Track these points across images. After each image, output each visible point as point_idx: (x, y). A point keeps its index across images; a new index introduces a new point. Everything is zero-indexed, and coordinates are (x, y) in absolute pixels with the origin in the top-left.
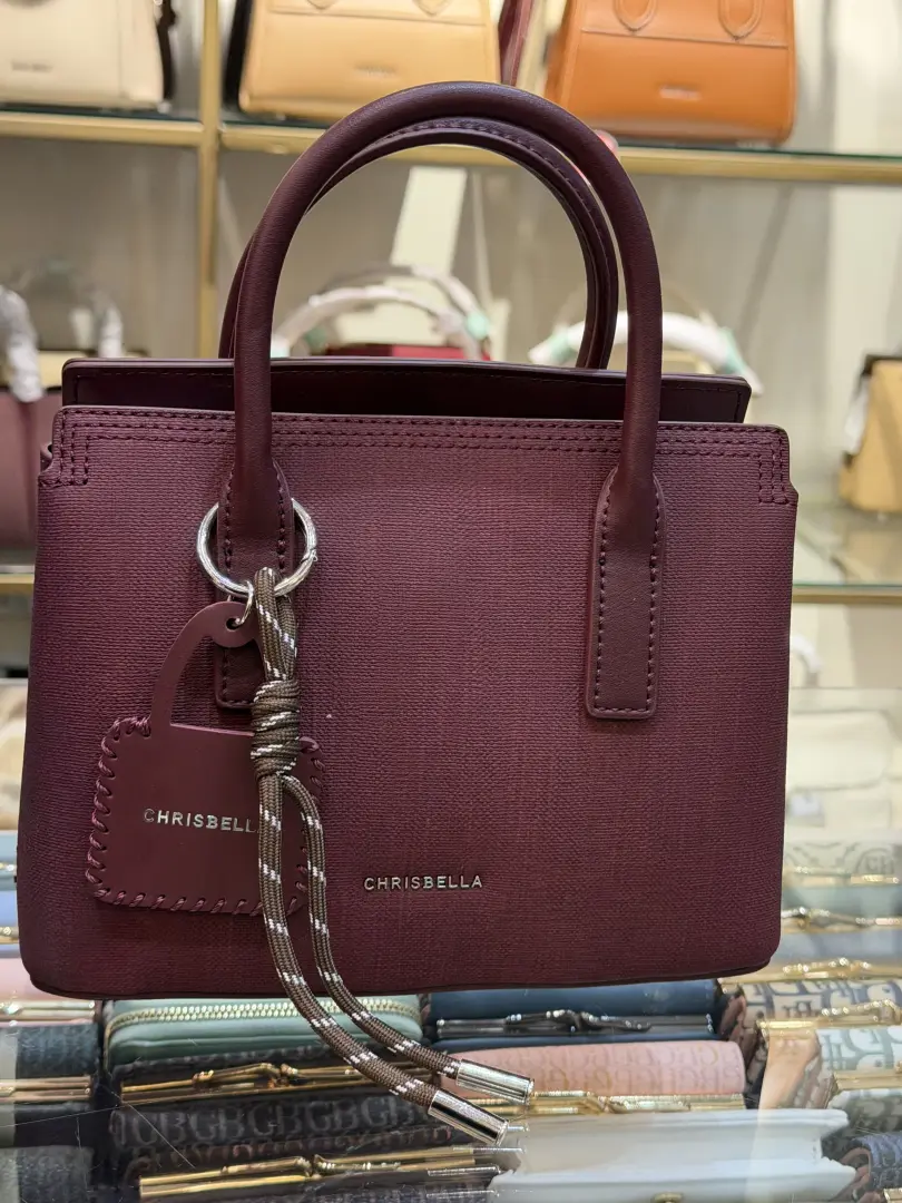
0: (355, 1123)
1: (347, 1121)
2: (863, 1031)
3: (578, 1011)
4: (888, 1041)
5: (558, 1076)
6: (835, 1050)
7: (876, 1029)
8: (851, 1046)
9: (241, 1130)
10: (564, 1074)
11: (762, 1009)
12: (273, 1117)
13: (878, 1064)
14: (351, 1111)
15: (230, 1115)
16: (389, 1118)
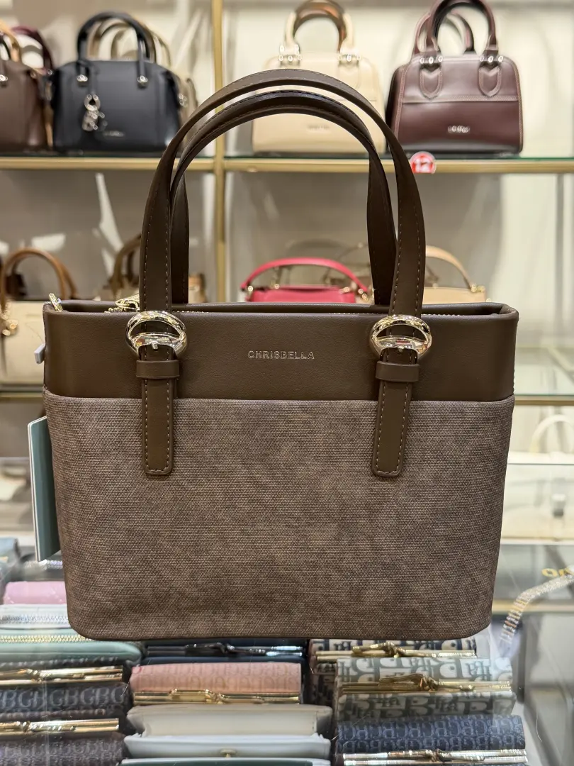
0: (75, 702)
1: (71, 702)
2: (365, 660)
3: (224, 643)
4: (378, 666)
5: (195, 680)
6: (345, 671)
7: (372, 660)
8: (355, 669)
9: (13, 704)
10: (199, 679)
11: (322, 645)
12: (33, 697)
13: (370, 679)
14: (74, 697)
15: (10, 695)
16: (95, 701)
